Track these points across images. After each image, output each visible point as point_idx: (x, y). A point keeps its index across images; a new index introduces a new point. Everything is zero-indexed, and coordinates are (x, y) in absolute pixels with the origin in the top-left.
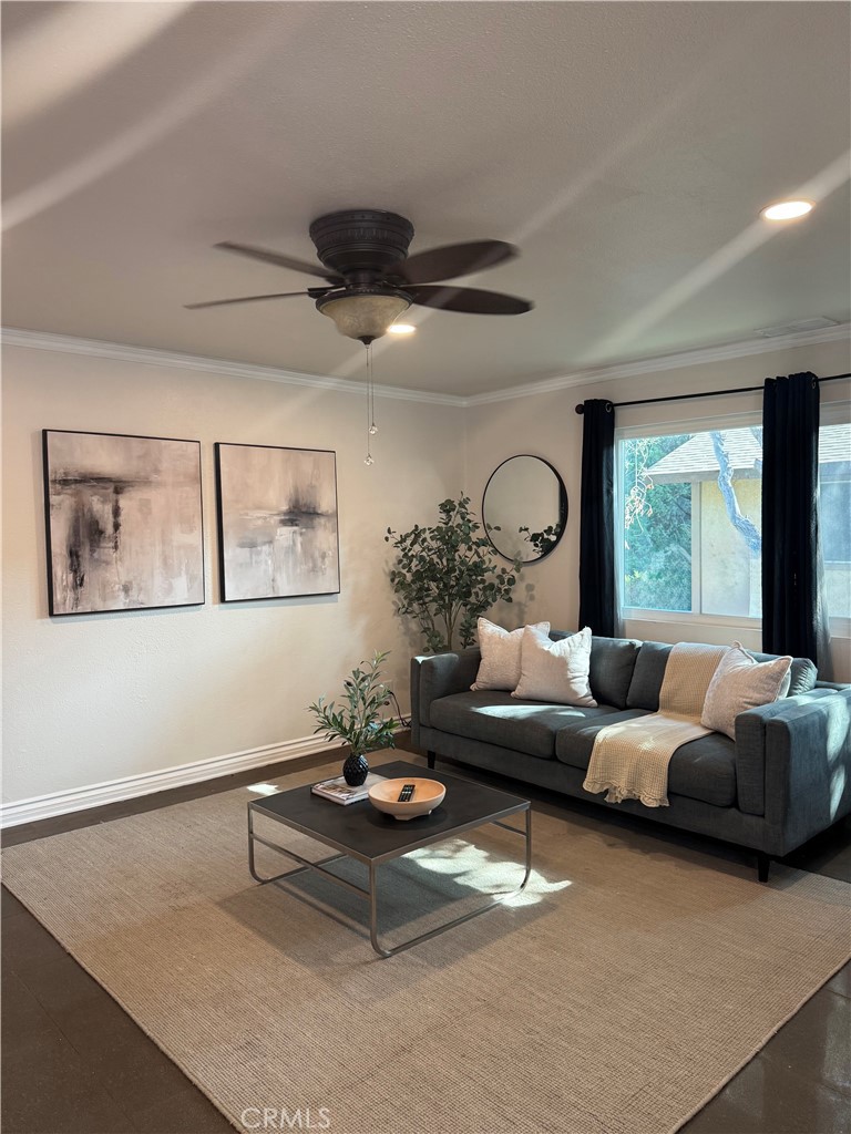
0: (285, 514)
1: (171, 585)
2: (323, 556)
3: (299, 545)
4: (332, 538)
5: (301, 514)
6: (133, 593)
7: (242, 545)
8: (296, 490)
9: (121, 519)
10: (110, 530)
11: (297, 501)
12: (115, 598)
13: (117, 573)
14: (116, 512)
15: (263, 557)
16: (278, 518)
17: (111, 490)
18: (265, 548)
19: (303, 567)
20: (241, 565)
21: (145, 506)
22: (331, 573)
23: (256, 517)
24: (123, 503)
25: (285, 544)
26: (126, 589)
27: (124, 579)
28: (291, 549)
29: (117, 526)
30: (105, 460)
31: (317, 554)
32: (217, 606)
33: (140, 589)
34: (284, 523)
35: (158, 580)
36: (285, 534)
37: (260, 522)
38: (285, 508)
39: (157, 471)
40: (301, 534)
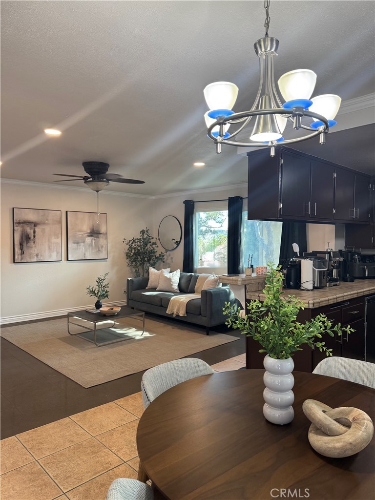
0: (89, 233)
1: (51, 254)
2: (102, 247)
3: (94, 243)
4: (105, 241)
5: (94, 233)
6: (39, 256)
7: (74, 243)
8: (93, 226)
9: (36, 234)
10: (32, 237)
11: (93, 229)
12: (34, 258)
13: (34, 251)
14: (34, 232)
15: (81, 247)
16: (86, 235)
17: (33, 226)
18: (82, 244)
19: (95, 250)
20: (74, 249)
21: (43, 230)
22: (104, 252)
23: (79, 234)
24: (36, 230)
25: (89, 243)
26: (37, 255)
27: (36, 252)
28: (91, 245)
29: (34, 236)
30: (31, 217)
31: (100, 246)
32: (66, 262)
33: (41, 256)
34: (89, 236)
35: (47, 253)
36: (89, 240)
37: (80, 236)
38: (89, 231)
39: (47, 220)
40: (94, 240)
